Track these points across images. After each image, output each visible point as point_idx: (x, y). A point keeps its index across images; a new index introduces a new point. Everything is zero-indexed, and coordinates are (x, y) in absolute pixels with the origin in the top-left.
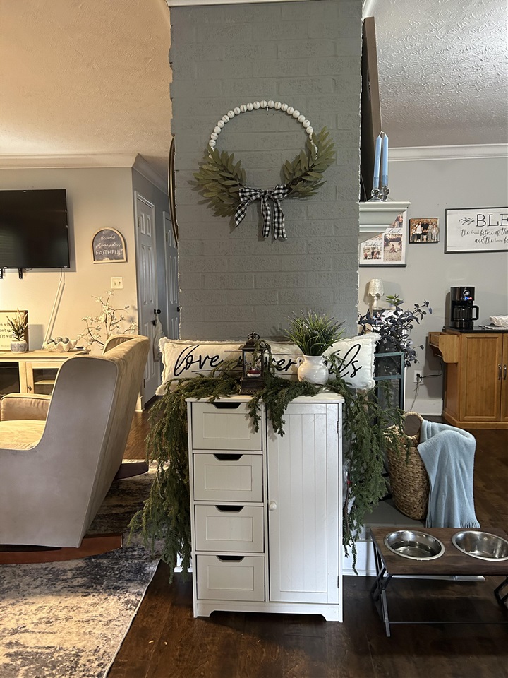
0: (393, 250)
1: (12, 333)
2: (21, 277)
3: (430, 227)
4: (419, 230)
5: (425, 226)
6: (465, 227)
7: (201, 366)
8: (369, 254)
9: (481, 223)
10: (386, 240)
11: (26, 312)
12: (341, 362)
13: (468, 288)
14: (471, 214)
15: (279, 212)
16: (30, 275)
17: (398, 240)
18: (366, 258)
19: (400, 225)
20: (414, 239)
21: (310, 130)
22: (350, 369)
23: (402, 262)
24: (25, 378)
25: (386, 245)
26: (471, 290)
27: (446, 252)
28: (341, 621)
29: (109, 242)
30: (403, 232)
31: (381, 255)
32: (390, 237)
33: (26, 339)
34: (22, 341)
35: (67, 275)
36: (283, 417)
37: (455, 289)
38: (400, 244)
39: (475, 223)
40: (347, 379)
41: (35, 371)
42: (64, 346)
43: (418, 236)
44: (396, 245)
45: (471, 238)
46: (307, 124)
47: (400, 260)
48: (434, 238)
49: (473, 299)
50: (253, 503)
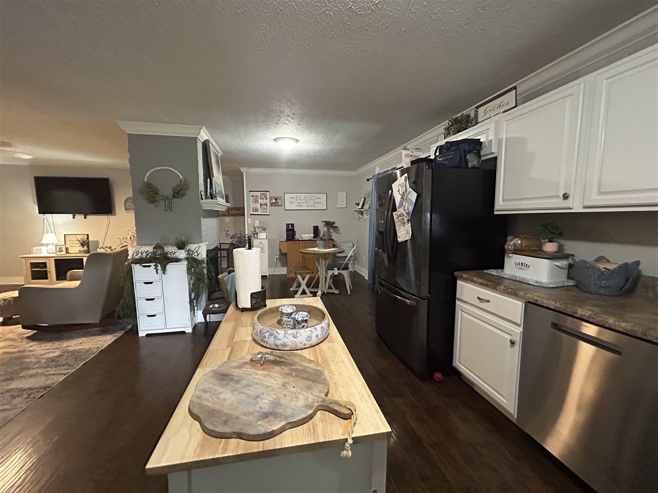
0: (264, 208)
1: (79, 245)
2: (85, 218)
3: (278, 200)
4: (274, 201)
5: (276, 199)
6: (292, 200)
7: (142, 254)
8: (254, 210)
9: (298, 199)
10: (261, 204)
11: (88, 235)
12: (192, 252)
13: (291, 224)
14: (294, 195)
17: (266, 205)
18: (253, 211)
19: (267, 199)
20: (272, 204)
21: (181, 177)
22: (196, 254)
23: (268, 214)
25: (261, 206)
26: (293, 225)
27: (285, 210)
28: (191, 332)
30: (268, 201)
31: (259, 210)
32: (262, 203)
33: (88, 247)
34: (85, 248)
35: (111, 218)
36: (166, 269)
37: (288, 224)
38: (267, 206)
39: (295, 199)
43: (274, 203)
44: (265, 206)
45: (295, 204)
46: (179, 175)
47: (267, 212)
48: (280, 204)
49: (294, 228)
50: (159, 298)
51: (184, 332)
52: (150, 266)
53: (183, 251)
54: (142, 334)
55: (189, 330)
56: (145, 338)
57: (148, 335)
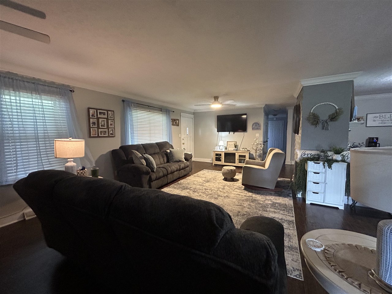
1: (233, 147)
2: (234, 134)
6: (375, 119)
7: (308, 155)
9: (381, 118)
11: (236, 142)
12: (344, 156)
13: (376, 138)
14: (378, 115)
15: (328, 124)
16: (236, 133)
21: (337, 108)
22: (347, 158)
24: (237, 157)
26: (377, 139)
27: (366, 127)
28: (343, 209)
29: (256, 125)
34: (236, 149)
35: (245, 133)
36: (332, 166)
37: (370, 138)
39: (379, 118)
40: (346, 160)
41: (239, 155)
42: (246, 150)
45: (377, 122)
46: (336, 106)
49: (377, 141)
50: (322, 183)
51: (337, 208)
52: (319, 163)
53: (339, 156)
54: (308, 202)
55: (342, 208)
56: (310, 205)
57: (311, 204)
